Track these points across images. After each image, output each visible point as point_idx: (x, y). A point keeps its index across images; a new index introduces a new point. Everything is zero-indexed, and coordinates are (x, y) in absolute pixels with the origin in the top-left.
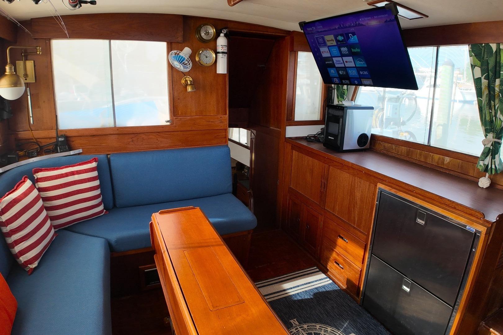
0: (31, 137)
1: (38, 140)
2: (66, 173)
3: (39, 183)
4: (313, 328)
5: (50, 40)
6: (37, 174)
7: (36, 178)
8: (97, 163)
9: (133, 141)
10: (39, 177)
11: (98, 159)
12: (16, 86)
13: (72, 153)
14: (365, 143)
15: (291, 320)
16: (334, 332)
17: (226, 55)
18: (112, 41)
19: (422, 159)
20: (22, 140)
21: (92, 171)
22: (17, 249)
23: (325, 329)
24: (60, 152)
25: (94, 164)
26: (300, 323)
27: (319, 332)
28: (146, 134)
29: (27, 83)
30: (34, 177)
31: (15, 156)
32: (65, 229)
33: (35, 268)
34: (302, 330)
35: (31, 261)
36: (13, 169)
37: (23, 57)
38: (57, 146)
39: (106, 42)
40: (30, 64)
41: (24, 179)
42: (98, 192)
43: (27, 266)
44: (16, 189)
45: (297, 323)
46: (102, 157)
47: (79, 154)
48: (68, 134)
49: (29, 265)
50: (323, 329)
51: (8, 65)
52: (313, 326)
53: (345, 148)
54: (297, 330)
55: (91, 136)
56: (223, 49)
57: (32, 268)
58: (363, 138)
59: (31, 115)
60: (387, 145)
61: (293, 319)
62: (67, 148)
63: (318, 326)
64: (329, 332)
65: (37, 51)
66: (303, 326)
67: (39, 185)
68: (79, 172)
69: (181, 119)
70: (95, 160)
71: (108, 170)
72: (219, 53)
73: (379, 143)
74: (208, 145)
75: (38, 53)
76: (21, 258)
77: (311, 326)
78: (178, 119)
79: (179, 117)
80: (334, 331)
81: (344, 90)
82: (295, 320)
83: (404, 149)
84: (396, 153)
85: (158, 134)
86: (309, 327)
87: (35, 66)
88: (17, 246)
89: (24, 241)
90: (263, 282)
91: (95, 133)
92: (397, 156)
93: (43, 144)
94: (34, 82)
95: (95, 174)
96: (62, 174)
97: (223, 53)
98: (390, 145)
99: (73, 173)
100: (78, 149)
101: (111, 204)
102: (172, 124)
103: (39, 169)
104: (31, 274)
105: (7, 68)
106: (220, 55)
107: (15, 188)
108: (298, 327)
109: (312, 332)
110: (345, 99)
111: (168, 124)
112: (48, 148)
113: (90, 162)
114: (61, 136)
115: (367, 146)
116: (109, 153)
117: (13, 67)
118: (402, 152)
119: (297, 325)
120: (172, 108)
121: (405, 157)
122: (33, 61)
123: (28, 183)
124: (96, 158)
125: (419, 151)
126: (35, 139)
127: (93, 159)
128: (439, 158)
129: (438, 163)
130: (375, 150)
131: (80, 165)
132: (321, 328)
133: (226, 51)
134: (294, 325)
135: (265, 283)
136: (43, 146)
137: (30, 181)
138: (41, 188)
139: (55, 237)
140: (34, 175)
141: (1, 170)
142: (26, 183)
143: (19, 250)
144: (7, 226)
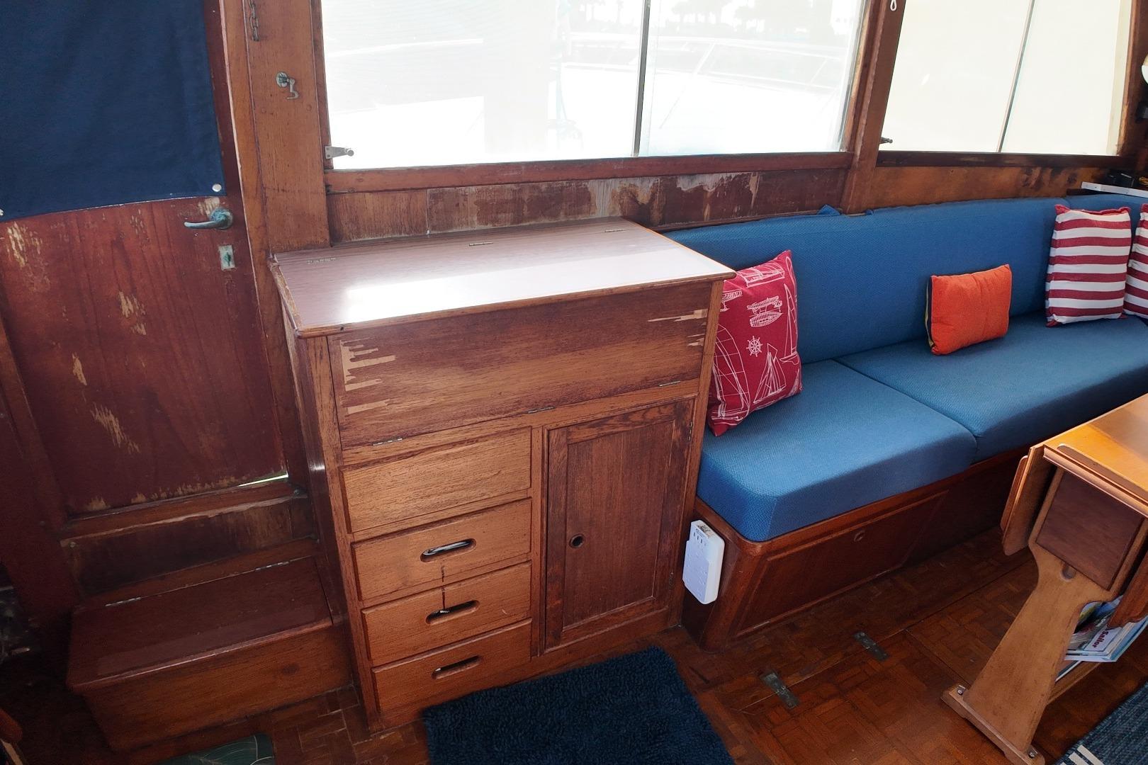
3: (1143, 229)
7: (1142, 218)
22: (1053, 285)
30: (1140, 216)
31: (1130, 177)
33: (1060, 325)
35: (1061, 311)
36: (1116, 195)
41: (1123, 210)
43: (1052, 315)
44: (1102, 214)
49: (1054, 315)
57: (1055, 321)
67: (1141, 233)
76: (1051, 300)
88: (1056, 282)
89: (1066, 280)
104: (1050, 327)
107: (1101, 212)
123: (1124, 217)
137: (1129, 217)
138: (1139, 236)
139: (1117, 316)
140: (1141, 214)
141: (1099, 187)
142: (1121, 215)
143: (1053, 289)
144: (1056, 247)
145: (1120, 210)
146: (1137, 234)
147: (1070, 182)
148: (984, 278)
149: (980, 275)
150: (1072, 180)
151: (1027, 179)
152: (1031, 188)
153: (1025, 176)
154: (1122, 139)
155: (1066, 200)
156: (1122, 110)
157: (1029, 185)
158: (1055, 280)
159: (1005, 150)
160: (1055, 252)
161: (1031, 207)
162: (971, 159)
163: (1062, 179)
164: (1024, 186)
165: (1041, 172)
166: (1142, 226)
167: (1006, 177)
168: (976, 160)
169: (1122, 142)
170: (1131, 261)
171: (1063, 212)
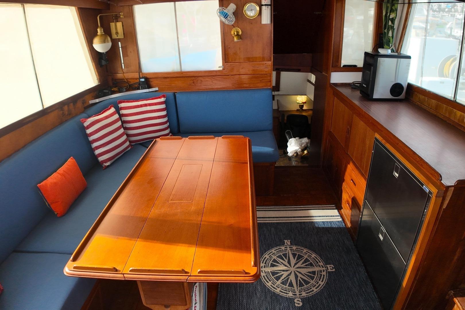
0: (123, 77)
1: (128, 80)
2: (141, 105)
3: (122, 111)
4: (300, 251)
5: (132, 6)
6: (120, 104)
7: (120, 107)
8: (165, 98)
9: (193, 82)
10: (122, 106)
11: (166, 96)
12: (105, 43)
13: (151, 90)
14: (400, 94)
15: (286, 240)
16: (316, 260)
17: (269, 7)
18: (177, 3)
19: (447, 115)
20: (118, 79)
21: (160, 104)
22: (97, 152)
23: (310, 254)
24: (141, 89)
25: (163, 100)
26: (291, 244)
27: (303, 255)
28: (204, 77)
29: (119, 39)
30: (119, 107)
31: (108, 91)
32: (140, 144)
33: (108, 166)
34: (290, 249)
35: (106, 161)
36: (106, 101)
37: (114, 20)
38: (139, 84)
39: (172, 3)
40: (119, 25)
41: (110, 107)
42: (165, 120)
43: (103, 164)
44: (102, 113)
45: (289, 243)
46: (170, 94)
47: (156, 91)
48: (148, 76)
50: (308, 254)
51: (99, 28)
52: (301, 249)
53: (375, 96)
54: (285, 249)
55: (164, 78)
56: (266, 2)
57: (106, 166)
58: (396, 89)
59: (123, 62)
60: (422, 97)
61: (287, 240)
62: (146, 87)
63: (305, 250)
64: (312, 258)
65: (120, 16)
66: (293, 247)
68: (150, 105)
69: (231, 65)
70: (164, 96)
71: (174, 104)
72: (263, 5)
73: (416, 95)
74: (254, 87)
75: (121, 17)
76: (99, 158)
77: (299, 249)
78: (228, 65)
79: (229, 63)
80: (317, 258)
81: (389, 37)
82: (289, 241)
83: (434, 102)
84: (427, 106)
85: (212, 77)
86: (297, 249)
87: (123, 26)
88: (98, 150)
89: (101, 148)
90: (280, 207)
91: (166, 76)
92: (428, 110)
93: (132, 83)
94: (123, 37)
95: (163, 106)
96: (138, 105)
97: (266, 5)
98: (424, 97)
99: (146, 105)
100: (155, 87)
101: (176, 130)
102: (223, 69)
103: (122, 101)
104: (105, 169)
105: (99, 30)
106: (264, 8)
107: (102, 112)
108: (288, 247)
109: (297, 253)
110: (390, 46)
111: (221, 69)
112: (135, 86)
113: (160, 98)
114: (142, 78)
115: (402, 96)
116: (177, 91)
117: (103, 29)
118: (432, 105)
119: (288, 245)
120: (224, 56)
121: (433, 111)
122: (121, 23)
124: (165, 95)
125: (445, 105)
126: (126, 79)
127: (163, 96)
128: (460, 115)
129: (459, 120)
130: (412, 101)
131: (152, 99)
132: (307, 253)
133: (269, 3)
134: (286, 244)
135: (282, 208)
136: (131, 85)
137: (114, 109)
138: (122, 114)
139: (129, 148)
140: (119, 105)
141: (97, 100)
142: (110, 110)
143: (98, 153)
144: (90, 137)
145: (109, 108)
146: (121, 113)
147: (84, 104)
148: (64, 171)
149: (61, 170)
150: (84, 102)
151: (63, 113)
152: (67, 115)
153: (61, 112)
154: (98, 76)
155: (85, 113)
156: (93, 65)
157: (65, 114)
158: (97, 150)
159: (46, 106)
160: (91, 138)
161: (70, 125)
162: (30, 119)
163: (79, 104)
164: (63, 116)
165: (68, 106)
166: (121, 110)
167: (52, 117)
168: (32, 118)
169: (98, 77)
170: (124, 124)
171: (85, 121)
